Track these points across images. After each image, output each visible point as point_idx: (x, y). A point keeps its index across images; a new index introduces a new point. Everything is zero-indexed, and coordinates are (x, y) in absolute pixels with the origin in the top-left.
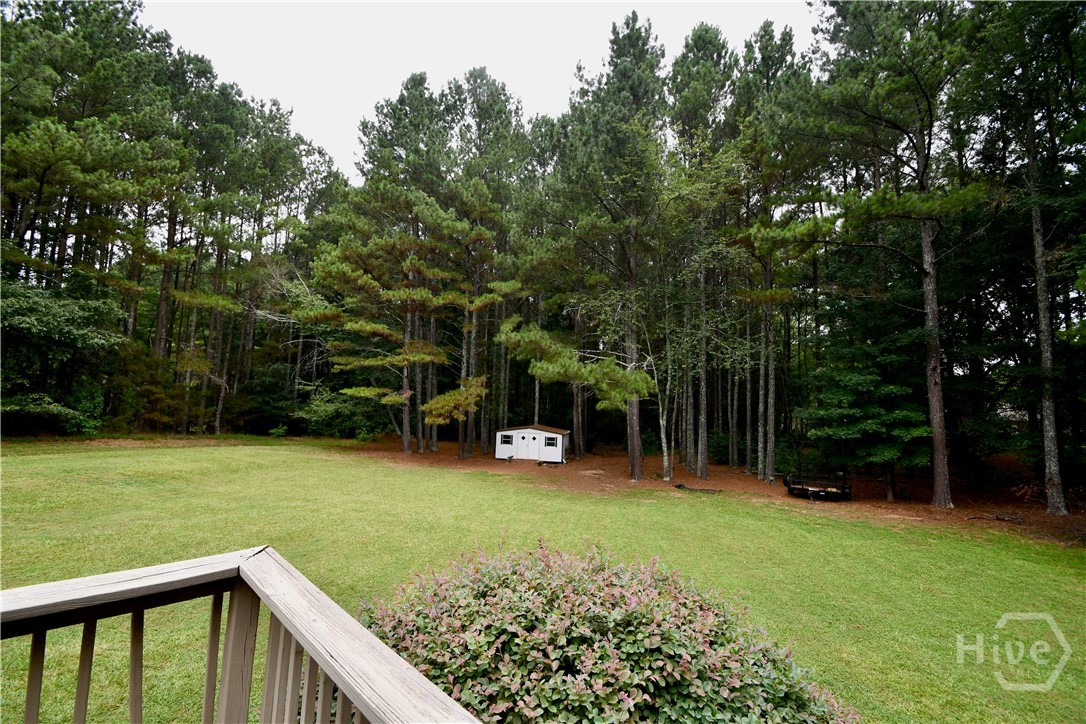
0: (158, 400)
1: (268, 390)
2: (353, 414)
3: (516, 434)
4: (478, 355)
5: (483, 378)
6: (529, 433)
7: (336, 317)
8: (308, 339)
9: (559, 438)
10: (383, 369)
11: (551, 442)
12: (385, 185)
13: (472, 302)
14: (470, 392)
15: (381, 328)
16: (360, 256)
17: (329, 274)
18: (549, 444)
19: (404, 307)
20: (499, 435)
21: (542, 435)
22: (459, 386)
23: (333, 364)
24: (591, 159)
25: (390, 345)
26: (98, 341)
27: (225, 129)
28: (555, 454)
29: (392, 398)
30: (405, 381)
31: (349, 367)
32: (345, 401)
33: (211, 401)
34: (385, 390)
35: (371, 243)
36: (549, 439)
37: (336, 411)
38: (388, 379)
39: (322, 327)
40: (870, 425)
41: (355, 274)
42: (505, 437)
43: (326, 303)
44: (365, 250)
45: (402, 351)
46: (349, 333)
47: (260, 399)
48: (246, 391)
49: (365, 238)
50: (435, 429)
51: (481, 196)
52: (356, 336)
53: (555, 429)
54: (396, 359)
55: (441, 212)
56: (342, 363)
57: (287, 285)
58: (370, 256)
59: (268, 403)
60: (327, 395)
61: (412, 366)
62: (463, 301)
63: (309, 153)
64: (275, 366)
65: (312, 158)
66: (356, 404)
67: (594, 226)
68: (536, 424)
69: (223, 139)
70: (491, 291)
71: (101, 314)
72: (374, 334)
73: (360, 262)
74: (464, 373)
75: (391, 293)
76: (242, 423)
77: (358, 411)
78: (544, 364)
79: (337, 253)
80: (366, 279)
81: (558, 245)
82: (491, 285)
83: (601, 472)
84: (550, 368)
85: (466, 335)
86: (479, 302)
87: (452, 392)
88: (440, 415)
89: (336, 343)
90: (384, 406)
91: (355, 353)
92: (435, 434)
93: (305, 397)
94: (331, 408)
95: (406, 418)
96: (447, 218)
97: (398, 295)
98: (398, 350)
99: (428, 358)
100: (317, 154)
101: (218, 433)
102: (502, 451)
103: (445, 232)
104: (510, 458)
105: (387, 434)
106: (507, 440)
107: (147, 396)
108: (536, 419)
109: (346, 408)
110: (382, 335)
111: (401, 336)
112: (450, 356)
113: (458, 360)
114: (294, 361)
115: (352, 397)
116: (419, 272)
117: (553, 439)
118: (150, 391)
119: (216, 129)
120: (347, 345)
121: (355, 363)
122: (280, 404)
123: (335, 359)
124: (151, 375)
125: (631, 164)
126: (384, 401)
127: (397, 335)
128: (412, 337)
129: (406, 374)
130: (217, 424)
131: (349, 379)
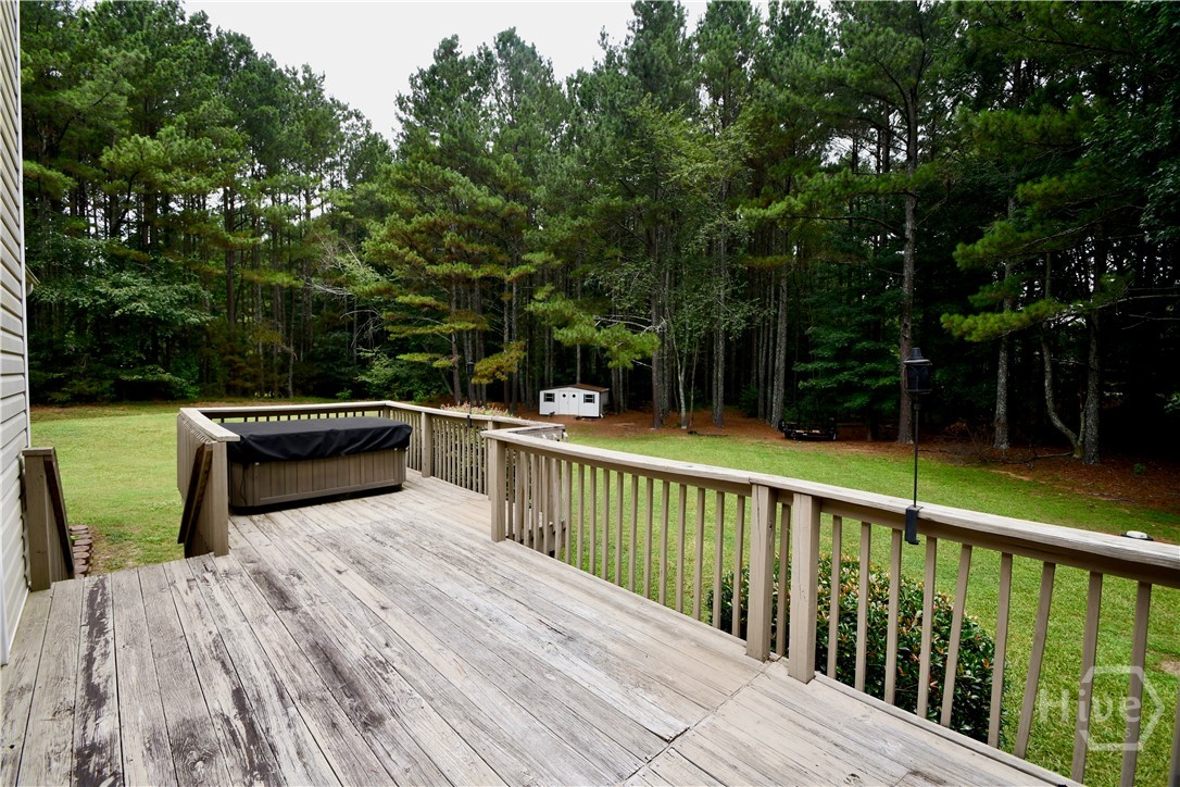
0: (241, 368)
1: (333, 357)
2: (409, 377)
3: (557, 392)
4: (518, 320)
5: (522, 343)
6: (569, 391)
7: (388, 291)
8: (363, 311)
9: (597, 395)
10: (434, 335)
11: (589, 399)
12: (423, 165)
13: (509, 274)
14: (511, 356)
15: (428, 300)
16: (405, 233)
17: (380, 252)
18: (588, 401)
19: (448, 279)
20: (542, 394)
21: (581, 393)
22: (502, 350)
23: (388, 333)
24: (603, 143)
25: (438, 315)
26: (194, 320)
27: (270, 110)
28: (593, 410)
29: (442, 362)
30: (454, 346)
31: (403, 335)
32: (402, 366)
33: (283, 369)
34: (436, 355)
35: (414, 220)
36: (588, 396)
37: (395, 375)
38: (438, 346)
39: (377, 298)
40: (844, 376)
41: (402, 252)
42: (548, 395)
43: (378, 276)
44: (409, 228)
45: (448, 320)
46: (401, 304)
47: (325, 366)
48: (311, 358)
49: (408, 215)
50: (484, 388)
51: (511, 171)
52: (408, 307)
53: (595, 388)
54: (444, 328)
55: (475, 190)
56: (396, 332)
57: (340, 259)
58: (413, 233)
59: (332, 369)
60: (385, 360)
61: (460, 332)
62: (500, 273)
63: (346, 118)
64: (336, 335)
65: (350, 122)
66: (411, 368)
67: (608, 206)
68: (578, 383)
69: (269, 120)
70: (525, 262)
71: (190, 296)
72: (423, 305)
73: (406, 239)
74: (506, 338)
75: (434, 267)
76: (311, 388)
77: (413, 374)
78: (564, 331)
79: (384, 231)
80: (412, 255)
81: (576, 223)
82: (526, 257)
83: (633, 424)
84: (570, 334)
85: (506, 303)
86: (515, 273)
87: (495, 356)
88: (483, 376)
89: (389, 313)
90: (437, 369)
91: (407, 322)
92: (484, 393)
93: (365, 364)
94: (390, 372)
95: (456, 380)
96: (483, 196)
97: (443, 269)
98: (444, 319)
99: (472, 326)
100: (354, 117)
101: (292, 397)
102: (545, 408)
103: (480, 208)
104: (552, 414)
105: (441, 395)
106: (550, 398)
107: (230, 366)
108: (578, 378)
109: (403, 372)
110: (430, 306)
111: (447, 307)
112: (491, 323)
113: (501, 326)
114: (351, 329)
115: (409, 363)
116: (459, 247)
117: (591, 396)
118: (230, 360)
119: (262, 111)
120: (400, 314)
121: (409, 331)
122: (343, 370)
123: (390, 328)
124: (231, 346)
125: (641, 145)
126: (435, 364)
127: (443, 306)
128: (458, 307)
129: (454, 340)
130: (290, 388)
131: (404, 346)
